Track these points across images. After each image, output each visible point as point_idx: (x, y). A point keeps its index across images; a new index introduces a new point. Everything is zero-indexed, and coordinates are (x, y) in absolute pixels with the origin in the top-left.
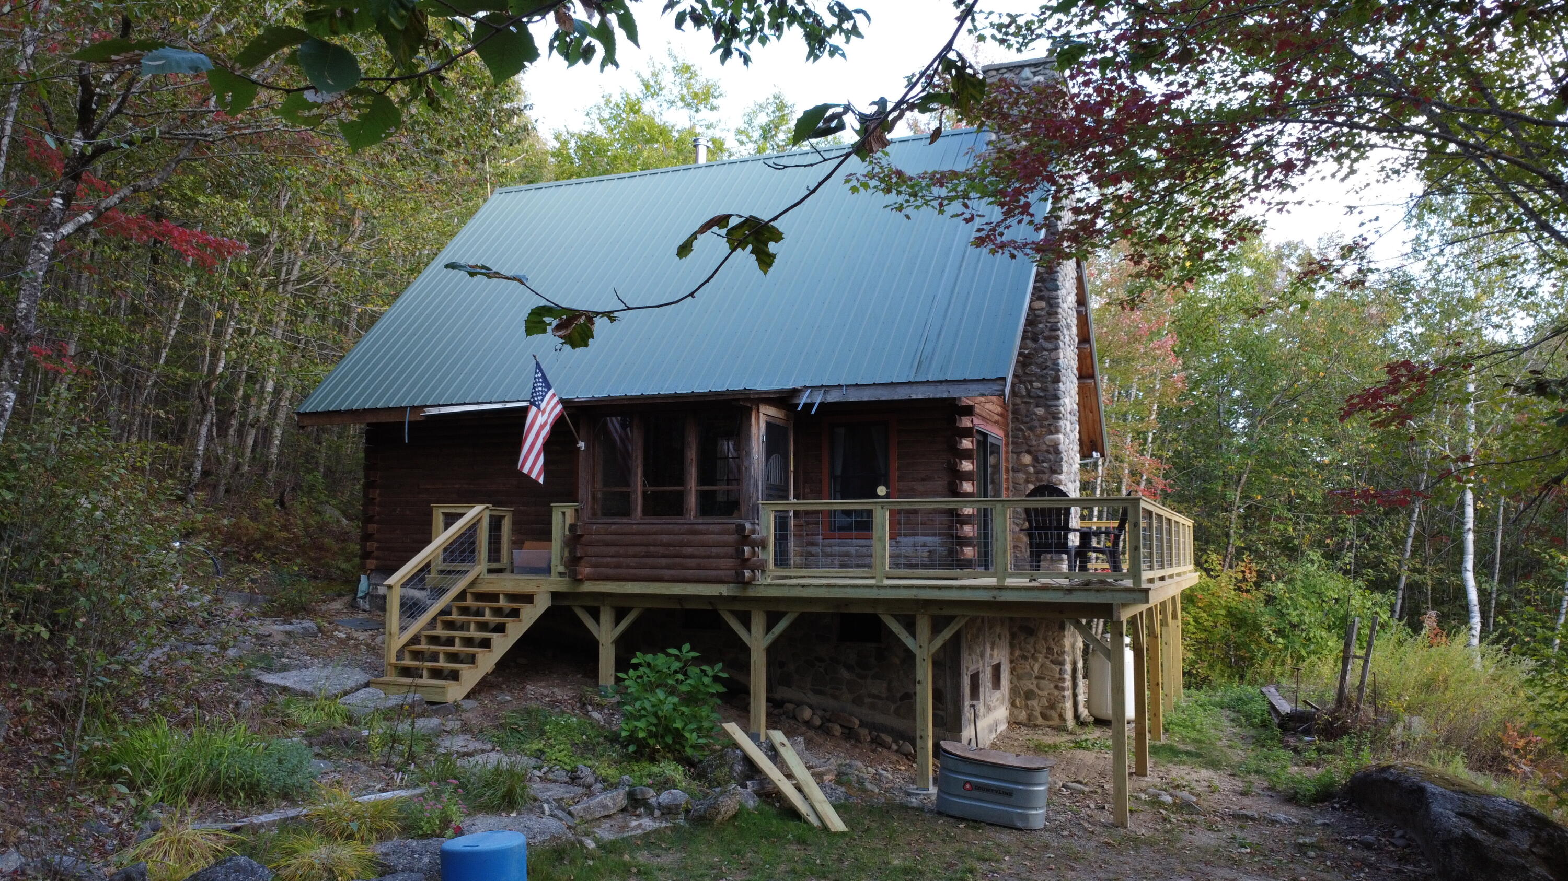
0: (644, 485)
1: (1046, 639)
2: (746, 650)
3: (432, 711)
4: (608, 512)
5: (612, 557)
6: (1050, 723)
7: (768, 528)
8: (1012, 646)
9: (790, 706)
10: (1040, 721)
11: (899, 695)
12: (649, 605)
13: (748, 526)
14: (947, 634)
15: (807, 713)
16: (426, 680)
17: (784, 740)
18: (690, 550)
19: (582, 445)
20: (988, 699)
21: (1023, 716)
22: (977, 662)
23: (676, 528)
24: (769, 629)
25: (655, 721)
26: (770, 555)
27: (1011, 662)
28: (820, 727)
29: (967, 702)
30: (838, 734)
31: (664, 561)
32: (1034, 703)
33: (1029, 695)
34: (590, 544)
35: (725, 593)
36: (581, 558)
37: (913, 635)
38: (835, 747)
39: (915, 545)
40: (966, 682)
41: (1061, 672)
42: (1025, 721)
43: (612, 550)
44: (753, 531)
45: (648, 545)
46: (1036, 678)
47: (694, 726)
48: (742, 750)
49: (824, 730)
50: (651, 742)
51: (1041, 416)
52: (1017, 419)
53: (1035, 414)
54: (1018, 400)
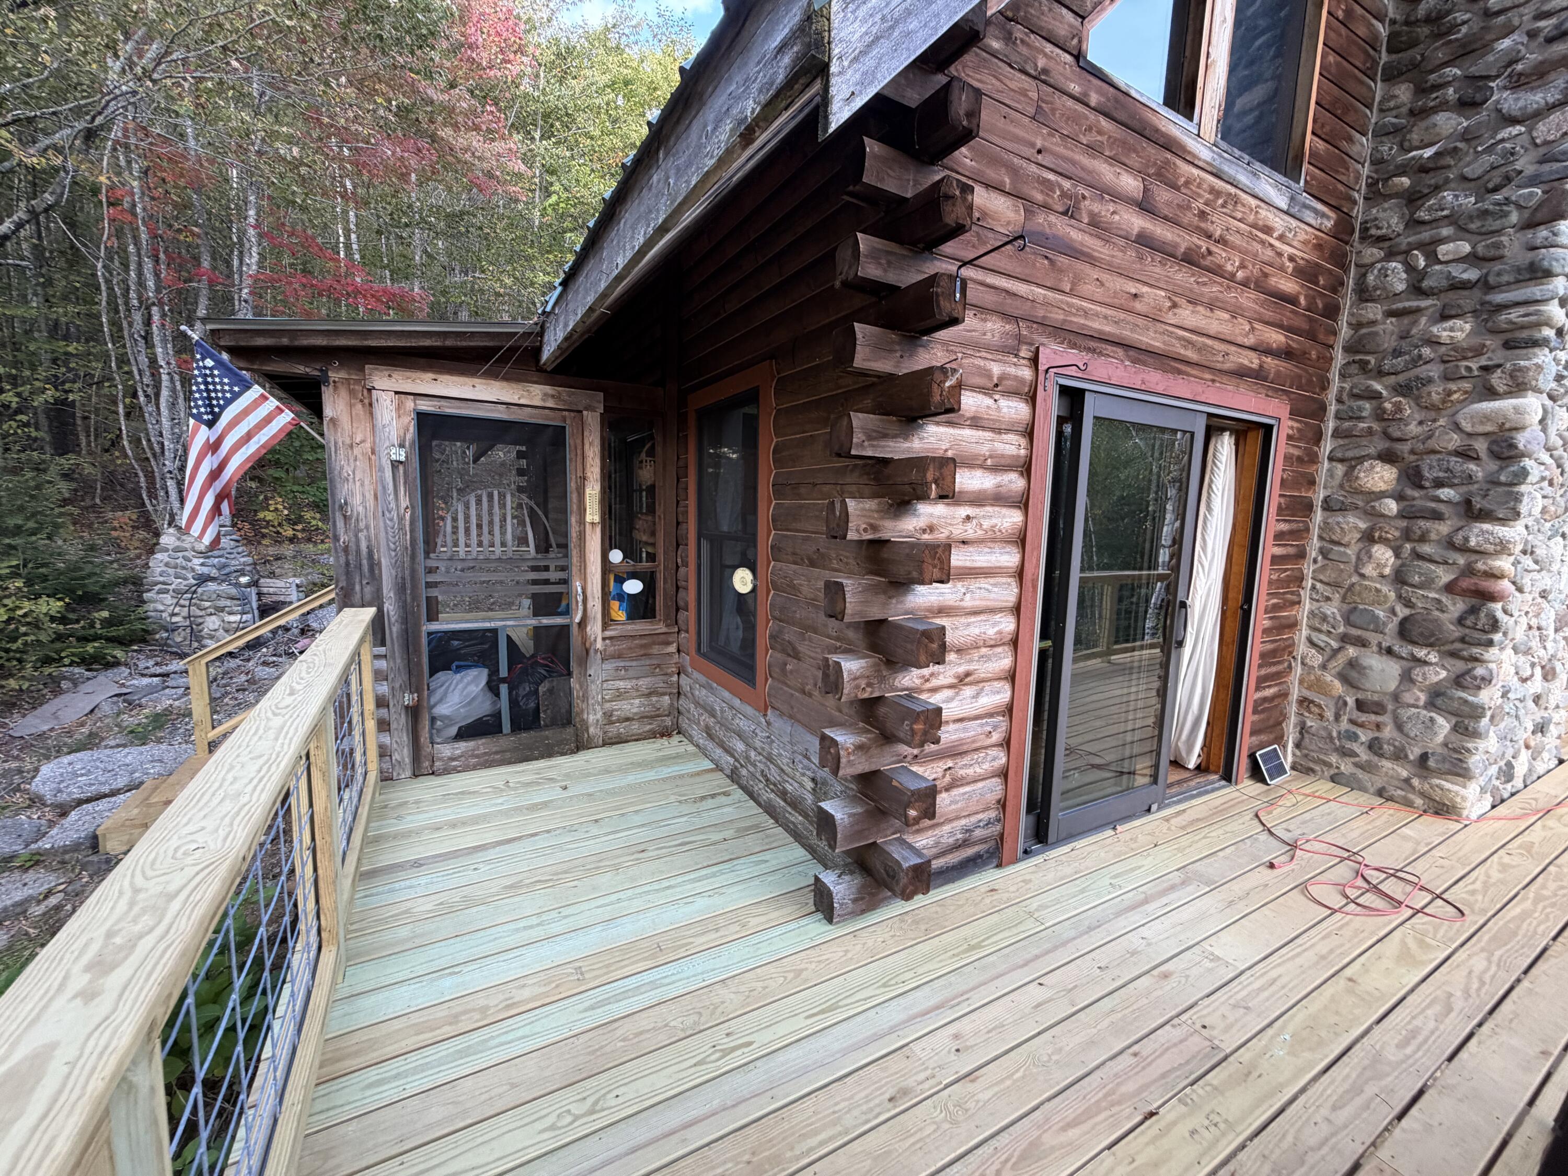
51: (1454, 346)
52: (1363, 365)
53: (1434, 342)
54: (1374, 311)
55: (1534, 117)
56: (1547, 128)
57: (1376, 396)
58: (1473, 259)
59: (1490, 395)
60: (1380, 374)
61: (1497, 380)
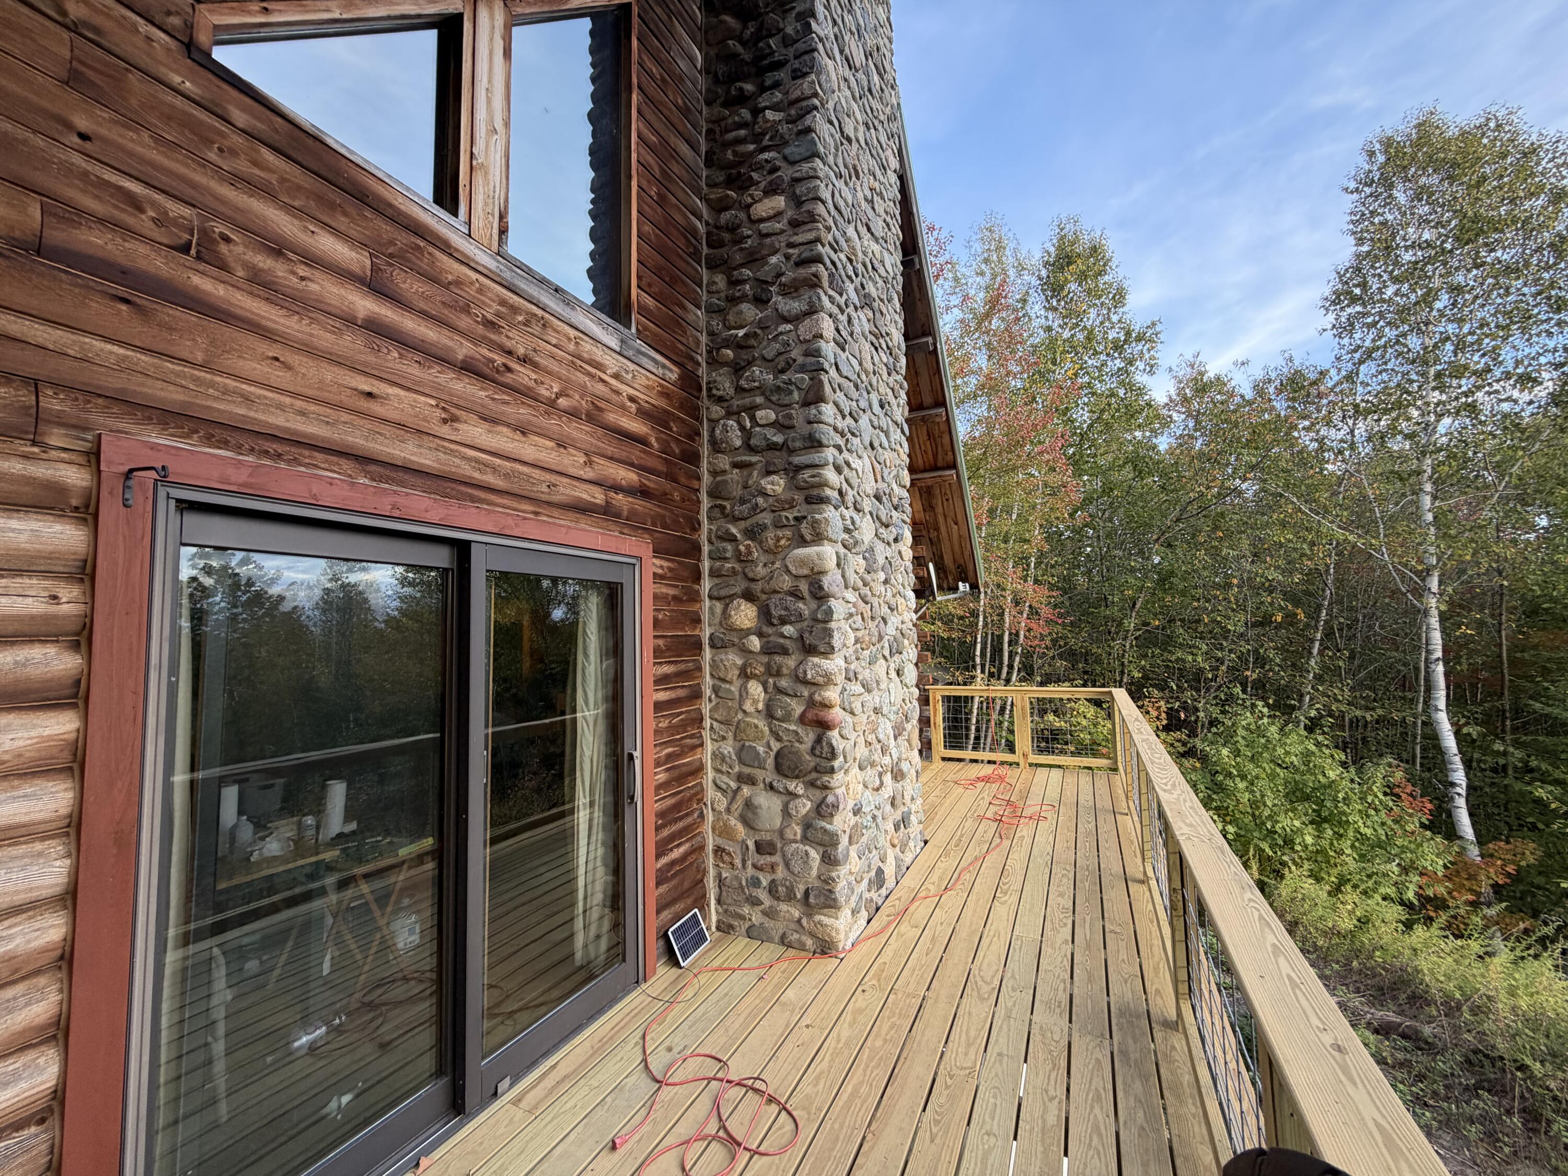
51: (776, 498)
52: (722, 509)
53: (765, 494)
54: (724, 462)
55: (795, 319)
56: (804, 329)
57: (733, 539)
58: (775, 424)
59: (803, 542)
60: (735, 519)
61: (805, 529)
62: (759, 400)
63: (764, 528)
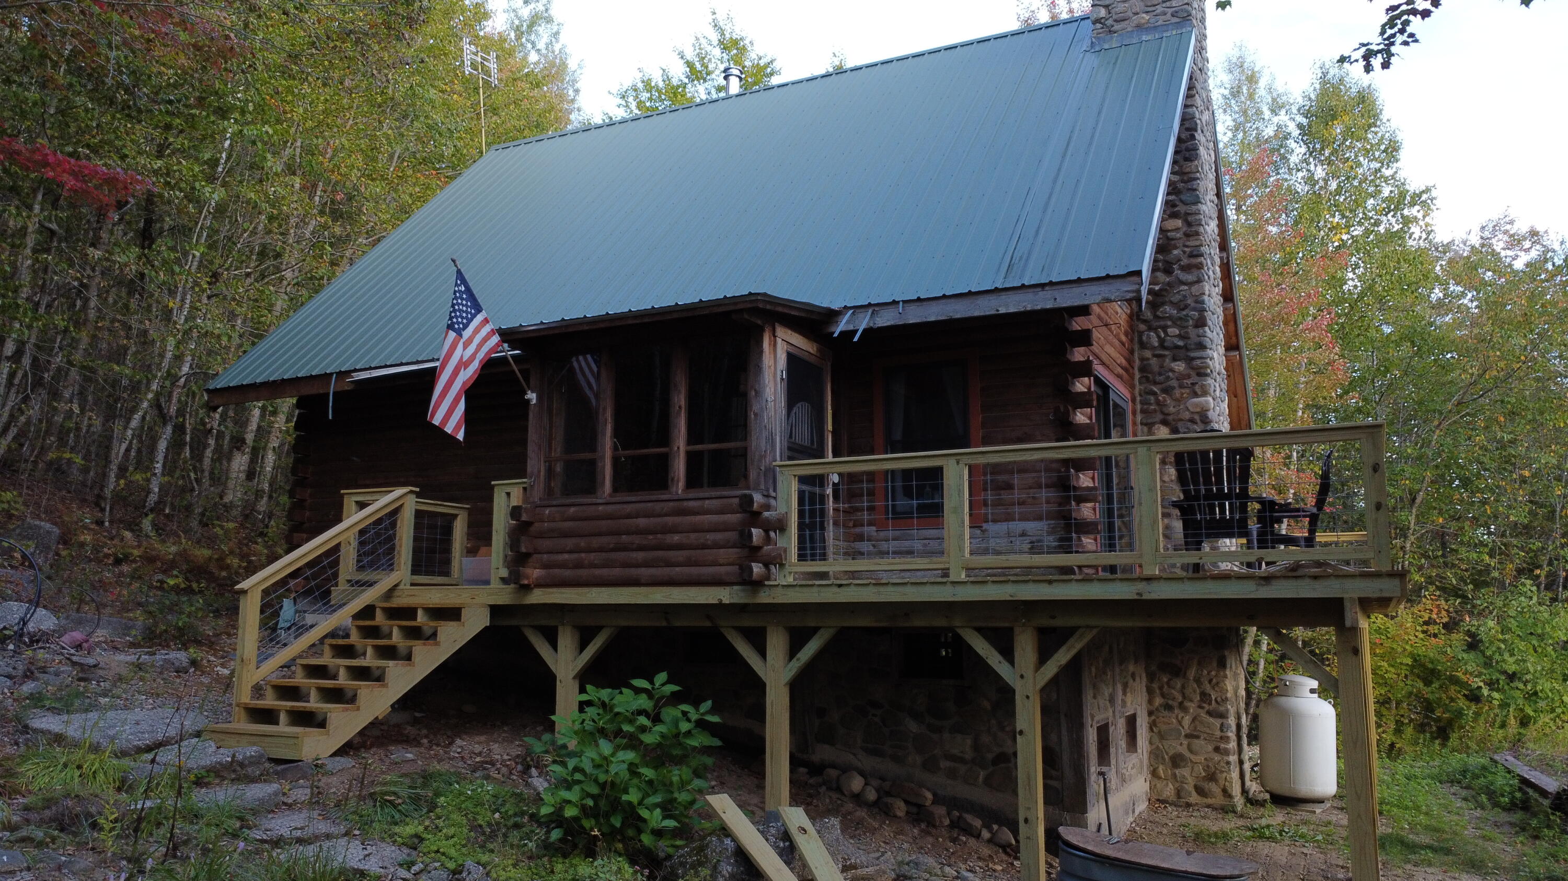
0: (615, 448)
1: (1198, 681)
2: (759, 686)
3: (277, 773)
4: (568, 491)
5: (570, 552)
6: (1209, 801)
7: (788, 502)
8: (1150, 691)
9: (833, 773)
10: (1194, 798)
11: (990, 756)
12: (624, 623)
13: (758, 498)
14: (1062, 657)
15: (857, 784)
16: (284, 727)
17: (806, 822)
18: (676, 538)
19: (532, 396)
20: (1122, 765)
21: (1169, 791)
22: (1106, 709)
23: (658, 507)
24: (793, 652)
25: (595, 790)
26: (790, 541)
27: (1150, 713)
28: (875, 804)
29: (1094, 768)
30: (900, 814)
31: (640, 556)
32: (1185, 772)
33: (1177, 761)
34: (541, 535)
35: (726, 601)
36: (528, 555)
37: (1012, 662)
38: (897, 833)
39: (1009, 534)
40: (1091, 736)
41: (1222, 728)
42: (1173, 798)
43: (570, 543)
44: (768, 507)
45: (619, 533)
46: (1187, 736)
47: (657, 799)
48: (734, 840)
49: (881, 808)
50: (587, 824)
51: (1180, 373)
52: (1147, 379)
53: (1172, 370)
54: (1148, 354)
55: (1191, 284)
56: (1195, 289)
57: (1154, 394)
58: (1180, 337)
59: (1196, 395)
60: (1155, 383)
61: (1197, 388)
62: (1169, 323)
63: (1173, 388)
